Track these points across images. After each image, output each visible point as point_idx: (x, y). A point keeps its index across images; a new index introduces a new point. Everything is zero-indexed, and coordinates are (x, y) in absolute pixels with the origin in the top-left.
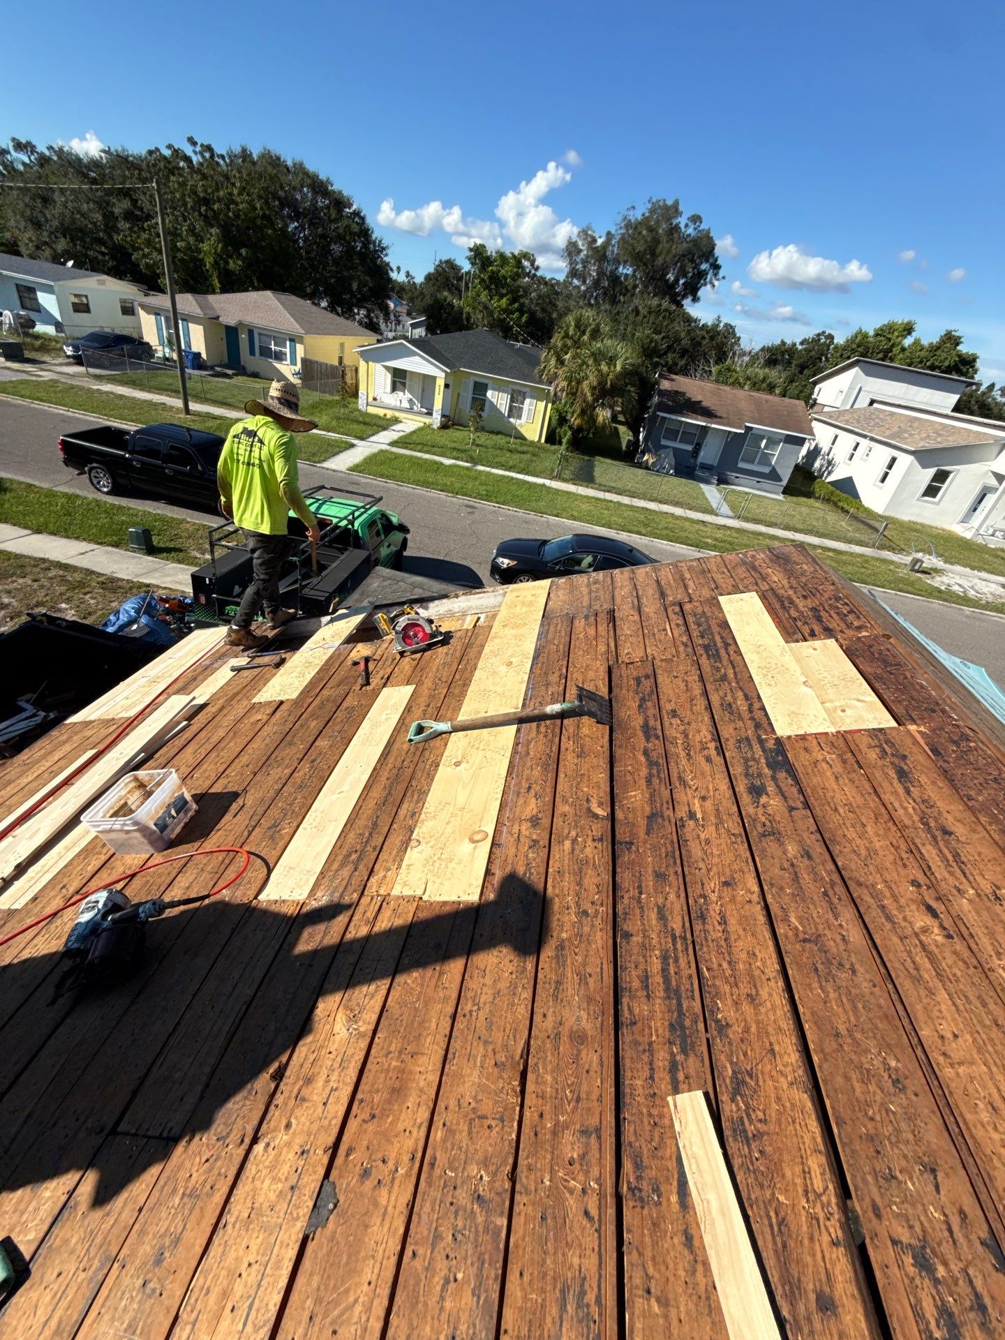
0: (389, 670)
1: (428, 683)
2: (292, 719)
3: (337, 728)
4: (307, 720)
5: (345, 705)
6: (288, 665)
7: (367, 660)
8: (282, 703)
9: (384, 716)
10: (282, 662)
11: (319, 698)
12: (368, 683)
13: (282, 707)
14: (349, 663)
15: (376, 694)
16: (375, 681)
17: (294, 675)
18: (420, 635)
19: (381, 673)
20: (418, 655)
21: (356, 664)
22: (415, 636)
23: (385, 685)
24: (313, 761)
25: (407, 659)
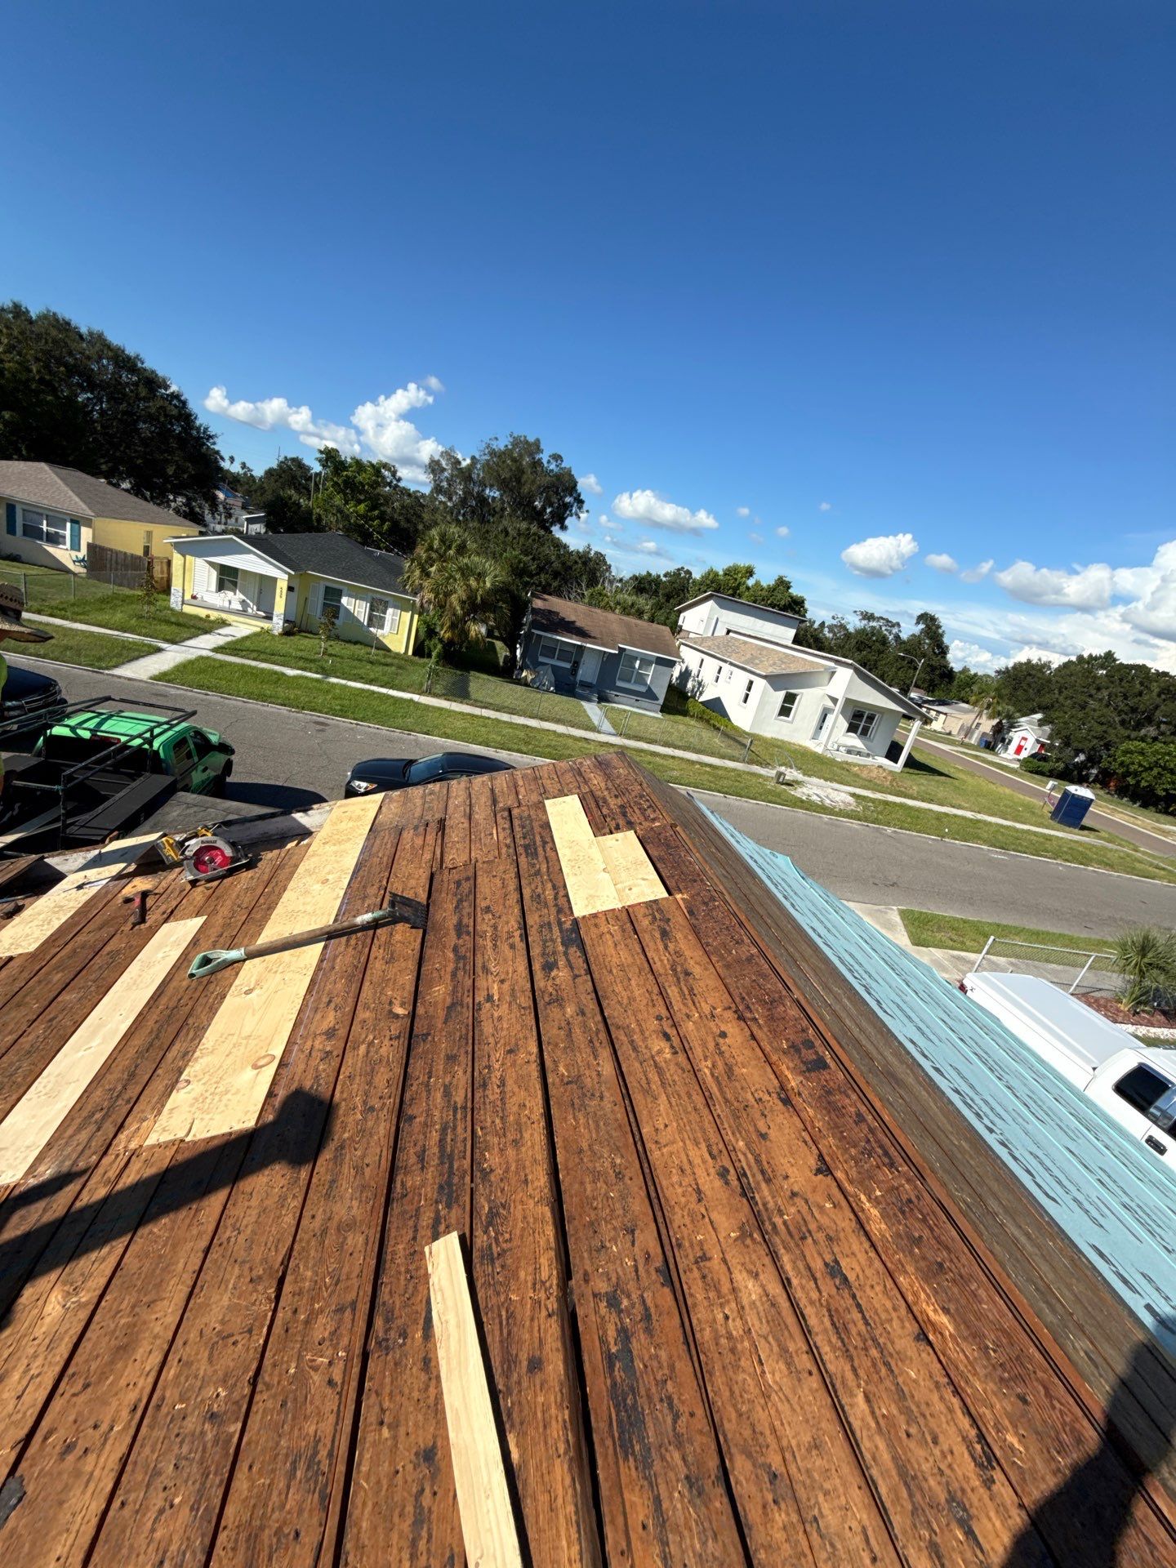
0: (174, 904)
1: (224, 911)
2: (26, 975)
3: (93, 977)
4: (48, 974)
5: (107, 949)
6: (25, 914)
7: (145, 895)
8: (11, 959)
9: (160, 955)
10: (18, 910)
11: (69, 947)
12: (143, 920)
13: (11, 964)
14: (120, 899)
15: (153, 931)
16: (151, 918)
17: (36, 923)
18: (219, 860)
19: (164, 907)
20: (216, 883)
21: (128, 901)
22: (212, 860)
23: (166, 921)
24: (51, 1020)
25: (200, 889)
